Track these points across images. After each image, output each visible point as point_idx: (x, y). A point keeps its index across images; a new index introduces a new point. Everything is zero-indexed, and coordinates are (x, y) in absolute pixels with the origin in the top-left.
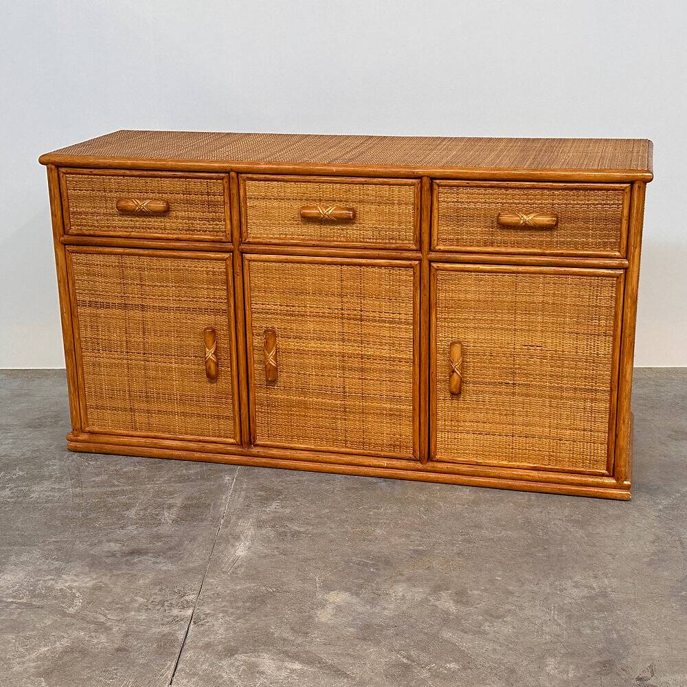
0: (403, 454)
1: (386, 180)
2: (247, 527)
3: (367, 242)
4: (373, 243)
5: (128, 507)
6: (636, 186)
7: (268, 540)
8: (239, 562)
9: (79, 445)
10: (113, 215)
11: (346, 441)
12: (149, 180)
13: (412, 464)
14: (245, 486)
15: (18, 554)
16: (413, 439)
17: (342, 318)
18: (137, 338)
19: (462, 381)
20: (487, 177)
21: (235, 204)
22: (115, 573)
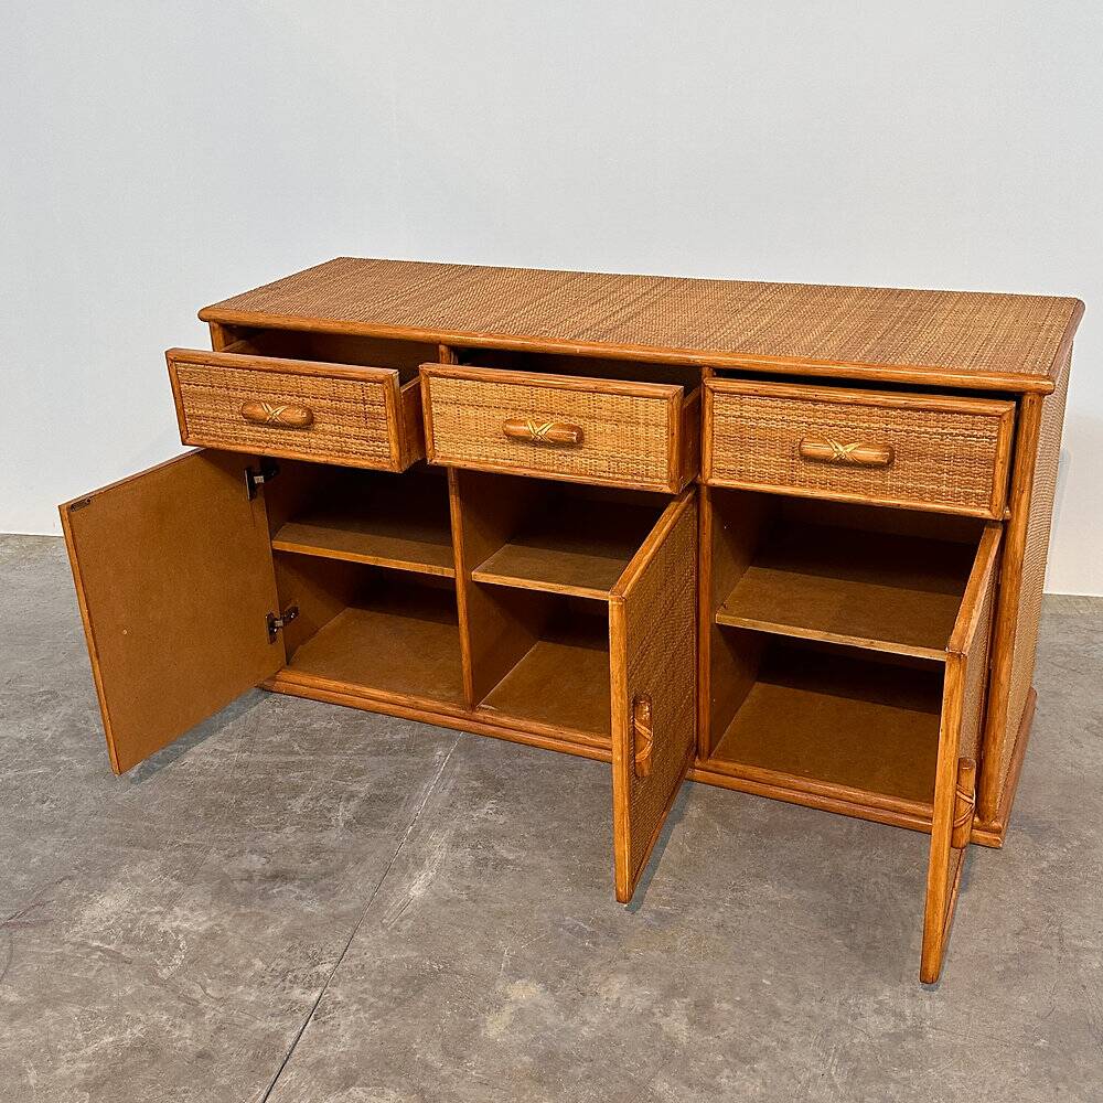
7: (460, 871)
8: (409, 909)
14: (458, 769)
22: (243, 910)
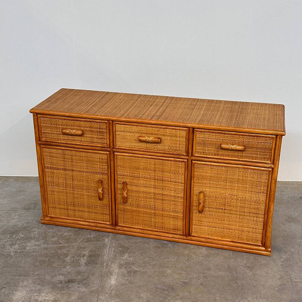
0: (179, 233)
1: (174, 127)
2: (115, 268)
3: (166, 151)
4: (168, 151)
5: (66, 255)
6: (278, 137)
7: (123, 275)
8: (112, 287)
9: (46, 222)
10: (60, 134)
11: (155, 226)
12: (75, 122)
13: (182, 237)
14: (114, 245)
15: (23, 281)
16: (183, 227)
17: (155, 179)
18: (69, 182)
19: (203, 207)
20: (217, 129)
21: (111, 133)
22: (62, 292)
